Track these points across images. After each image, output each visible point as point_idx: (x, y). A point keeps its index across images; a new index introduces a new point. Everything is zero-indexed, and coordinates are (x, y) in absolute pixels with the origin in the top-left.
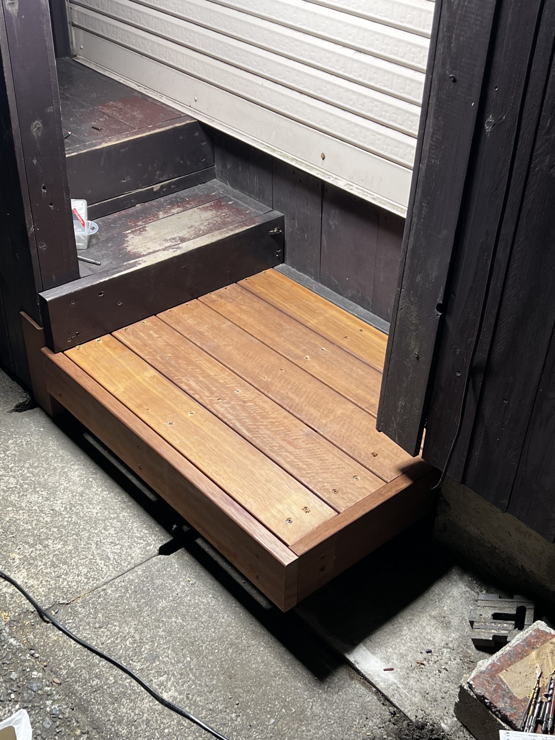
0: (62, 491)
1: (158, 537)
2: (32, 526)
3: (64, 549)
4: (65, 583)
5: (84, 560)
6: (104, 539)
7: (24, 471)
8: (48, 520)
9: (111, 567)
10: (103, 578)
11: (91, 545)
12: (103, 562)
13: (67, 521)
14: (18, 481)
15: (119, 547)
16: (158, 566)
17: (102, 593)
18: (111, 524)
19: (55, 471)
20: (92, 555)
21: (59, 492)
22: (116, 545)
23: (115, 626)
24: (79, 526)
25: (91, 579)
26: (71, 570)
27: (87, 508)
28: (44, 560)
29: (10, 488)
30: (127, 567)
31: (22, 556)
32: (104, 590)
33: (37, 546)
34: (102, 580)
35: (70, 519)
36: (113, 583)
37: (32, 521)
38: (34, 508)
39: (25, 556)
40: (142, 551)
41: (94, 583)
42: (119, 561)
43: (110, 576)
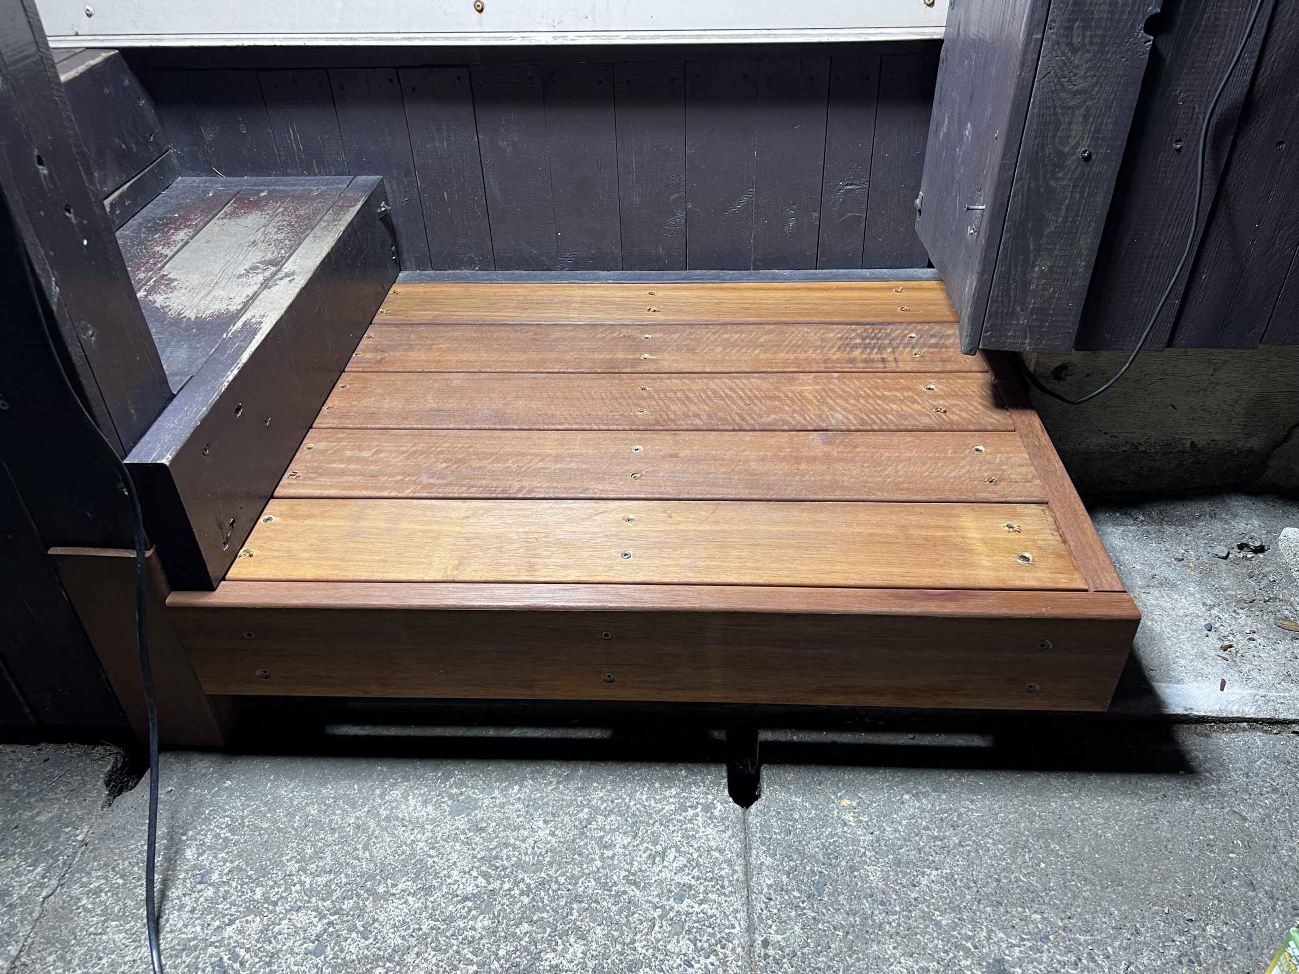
0: (432, 852)
1: (704, 783)
3: (594, 945)
5: (656, 928)
6: (631, 864)
8: (486, 923)
9: (712, 896)
10: (733, 927)
11: (625, 892)
12: (688, 901)
13: (522, 893)
15: (672, 854)
16: (775, 824)
17: (771, 952)
18: (603, 829)
19: (365, 830)
20: (656, 907)
21: (430, 860)
22: (663, 855)
24: (557, 882)
25: (718, 948)
27: (524, 841)
30: (735, 872)
32: (766, 943)
34: (735, 931)
35: (522, 886)
36: (759, 917)
40: (715, 826)
41: (734, 949)
42: (710, 875)
43: (736, 911)
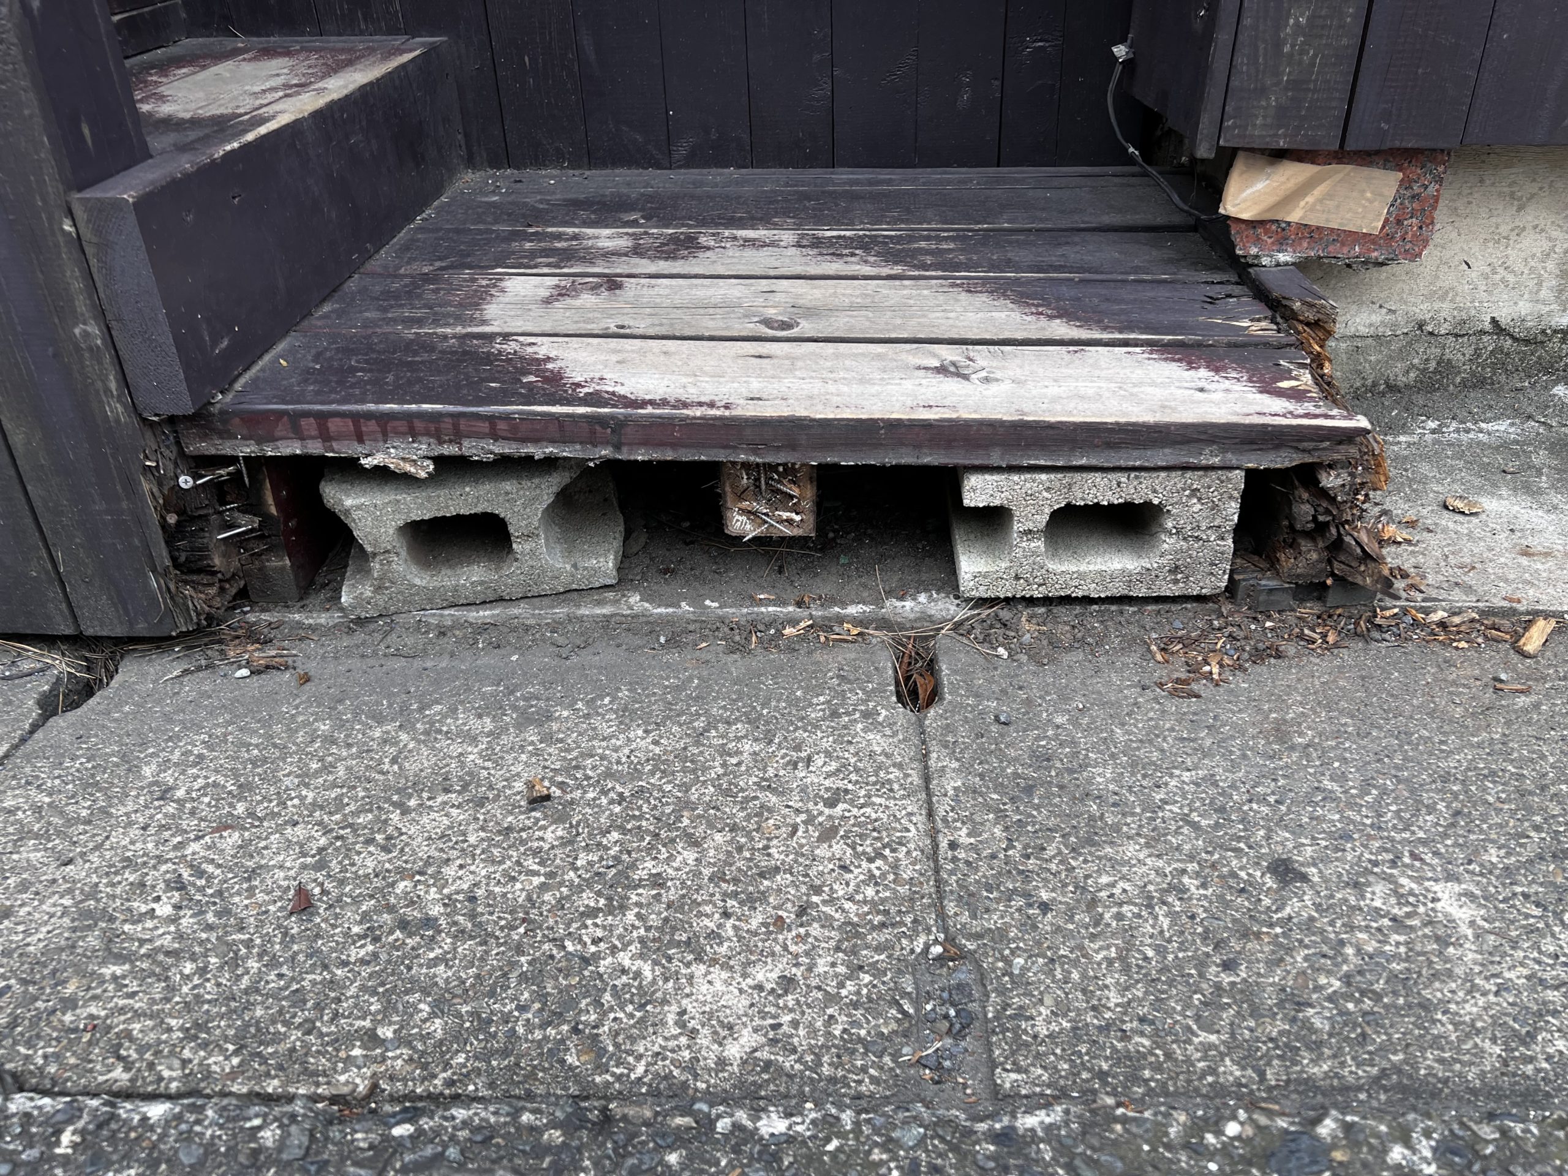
0: (489, 764)
2: (536, 874)
3: (712, 852)
4: (848, 905)
5: (800, 833)
6: (763, 770)
7: (302, 798)
8: (560, 833)
9: (877, 800)
10: (908, 830)
11: (756, 798)
12: (841, 806)
13: (612, 802)
14: (320, 823)
15: (819, 760)
16: (961, 728)
17: (962, 855)
18: (725, 736)
20: (798, 811)
21: (485, 773)
22: (809, 760)
23: (1113, 885)
24: (660, 790)
25: (887, 852)
26: (812, 873)
27: (616, 750)
28: (708, 909)
29: (321, 850)
30: (907, 776)
31: (634, 948)
32: (953, 845)
33: (634, 898)
34: (910, 835)
35: (612, 795)
36: (945, 820)
37: (518, 863)
38: (472, 839)
39: (642, 940)
40: (879, 731)
41: (908, 853)
42: (873, 779)
43: (910, 814)
